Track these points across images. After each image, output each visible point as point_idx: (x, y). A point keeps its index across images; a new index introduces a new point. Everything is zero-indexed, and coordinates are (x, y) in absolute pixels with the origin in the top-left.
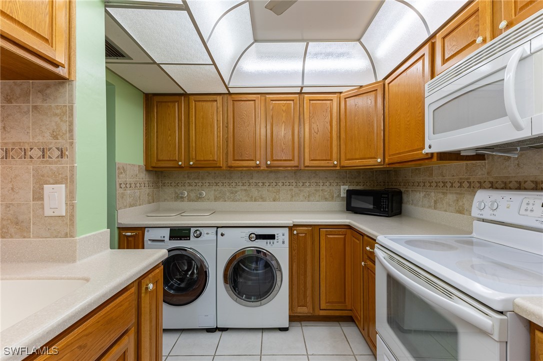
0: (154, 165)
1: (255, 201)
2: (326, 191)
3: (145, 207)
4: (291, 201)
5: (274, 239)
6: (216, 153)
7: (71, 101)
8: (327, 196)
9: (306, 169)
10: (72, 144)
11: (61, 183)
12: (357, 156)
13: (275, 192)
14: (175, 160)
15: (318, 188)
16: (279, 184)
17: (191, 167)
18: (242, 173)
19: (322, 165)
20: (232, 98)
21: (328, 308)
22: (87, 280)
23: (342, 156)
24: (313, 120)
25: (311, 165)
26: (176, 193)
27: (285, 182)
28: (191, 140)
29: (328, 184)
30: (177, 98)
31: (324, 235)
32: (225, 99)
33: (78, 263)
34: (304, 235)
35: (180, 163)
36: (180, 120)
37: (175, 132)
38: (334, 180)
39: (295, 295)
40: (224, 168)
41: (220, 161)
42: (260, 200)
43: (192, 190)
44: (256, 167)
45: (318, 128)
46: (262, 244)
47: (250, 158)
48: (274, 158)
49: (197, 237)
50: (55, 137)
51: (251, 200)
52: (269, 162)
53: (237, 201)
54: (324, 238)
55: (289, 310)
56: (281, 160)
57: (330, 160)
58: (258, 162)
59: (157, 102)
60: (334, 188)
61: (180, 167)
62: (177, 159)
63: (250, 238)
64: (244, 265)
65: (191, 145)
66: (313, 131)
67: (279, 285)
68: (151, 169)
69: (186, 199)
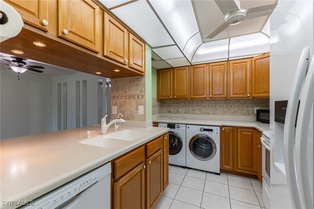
0: (160, 98)
1: (204, 114)
2: (245, 110)
3: (157, 115)
4: (223, 115)
5: (212, 131)
6: (185, 92)
7: (145, 82)
8: (245, 113)
9: (231, 98)
10: (145, 94)
11: (142, 105)
12: (262, 91)
13: (214, 110)
14: (169, 96)
15: (239, 108)
16: (217, 106)
17: (175, 99)
18: (197, 101)
19: (240, 96)
20: (193, 67)
21: (242, 169)
22: (152, 132)
23: (253, 91)
24: (235, 74)
25: (234, 97)
26: (168, 110)
27: (220, 105)
28: (175, 87)
29: (246, 106)
30: (169, 70)
31: (240, 132)
32: (190, 68)
33: (147, 129)
34: (228, 131)
35: (171, 97)
36: (170, 79)
37: (168, 84)
38: (250, 104)
39: (223, 159)
40: (189, 99)
41: (187, 96)
42: (207, 114)
43: (175, 109)
44: (204, 98)
45: (238, 78)
46: (206, 133)
47: (201, 94)
48: (214, 94)
49: (178, 128)
50: (141, 92)
51: (202, 114)
52: (211, 96)
53: (195, 114)
54: (240, 133)
55: (220, 166)
56: (217, 95)
57: (245, 94)
58: (205, 96)
59: (162, 72)
60: (250, 109)
61: (171, 99)
62: (169, 95)
63: (201, 130)
64: (198, 144)
65: (175, 90)
66: (235, 79)
67: (215, 153)
68: (159, 100)
69: (172, 113)
